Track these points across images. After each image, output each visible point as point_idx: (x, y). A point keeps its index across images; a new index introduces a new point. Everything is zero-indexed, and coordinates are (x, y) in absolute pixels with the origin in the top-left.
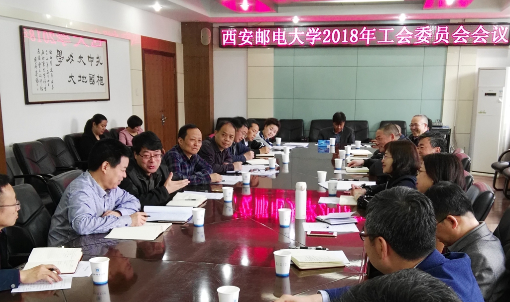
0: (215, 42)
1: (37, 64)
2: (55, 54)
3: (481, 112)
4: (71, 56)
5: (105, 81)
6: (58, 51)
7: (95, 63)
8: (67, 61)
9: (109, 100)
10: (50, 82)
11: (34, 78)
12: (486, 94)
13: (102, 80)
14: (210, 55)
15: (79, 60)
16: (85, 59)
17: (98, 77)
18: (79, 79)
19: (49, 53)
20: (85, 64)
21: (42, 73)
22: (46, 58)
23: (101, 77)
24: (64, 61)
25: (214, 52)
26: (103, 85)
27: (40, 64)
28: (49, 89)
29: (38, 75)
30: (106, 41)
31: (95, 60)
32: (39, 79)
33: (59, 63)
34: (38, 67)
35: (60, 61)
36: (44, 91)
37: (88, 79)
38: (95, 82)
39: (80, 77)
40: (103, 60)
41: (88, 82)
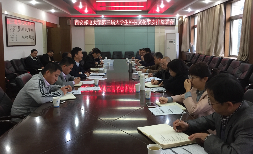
0: (72, 24)
1: (11, 31)
2: (17, 27)
3: (168, 48)
4: (23, 28)
5: (34, 38)
6: (18, 26)
7: (31, 31)
8: (22, 30)
9: (36, 45)
10: (16, 38)
11: (10, 36)
12: (169, 42)
13: (33, 38)
14: (70, 29)
15: (26, 30)
16: (28, 30)
17: (32, 36)
18: (25, 37)
19: (15, 27)
20: (27, 31)
21: (13, 35)
22: (14, 29)
23: (33, 37)
24: (21, 30)
25: (72, 28)
26: (33, 39)
27: (12, 31)
28: (15, 40)
29: (12, 35)
30: (35, 23)
31: (31, 30)
32: (12, 37)
33: (19, 31)
34: (11, 32)
35: (19, 30)
36: (13, 42)
37: (28, 37)
38: (31, 38)
39: (26, 36)
40: (33, 30)
41: (29, 38)
